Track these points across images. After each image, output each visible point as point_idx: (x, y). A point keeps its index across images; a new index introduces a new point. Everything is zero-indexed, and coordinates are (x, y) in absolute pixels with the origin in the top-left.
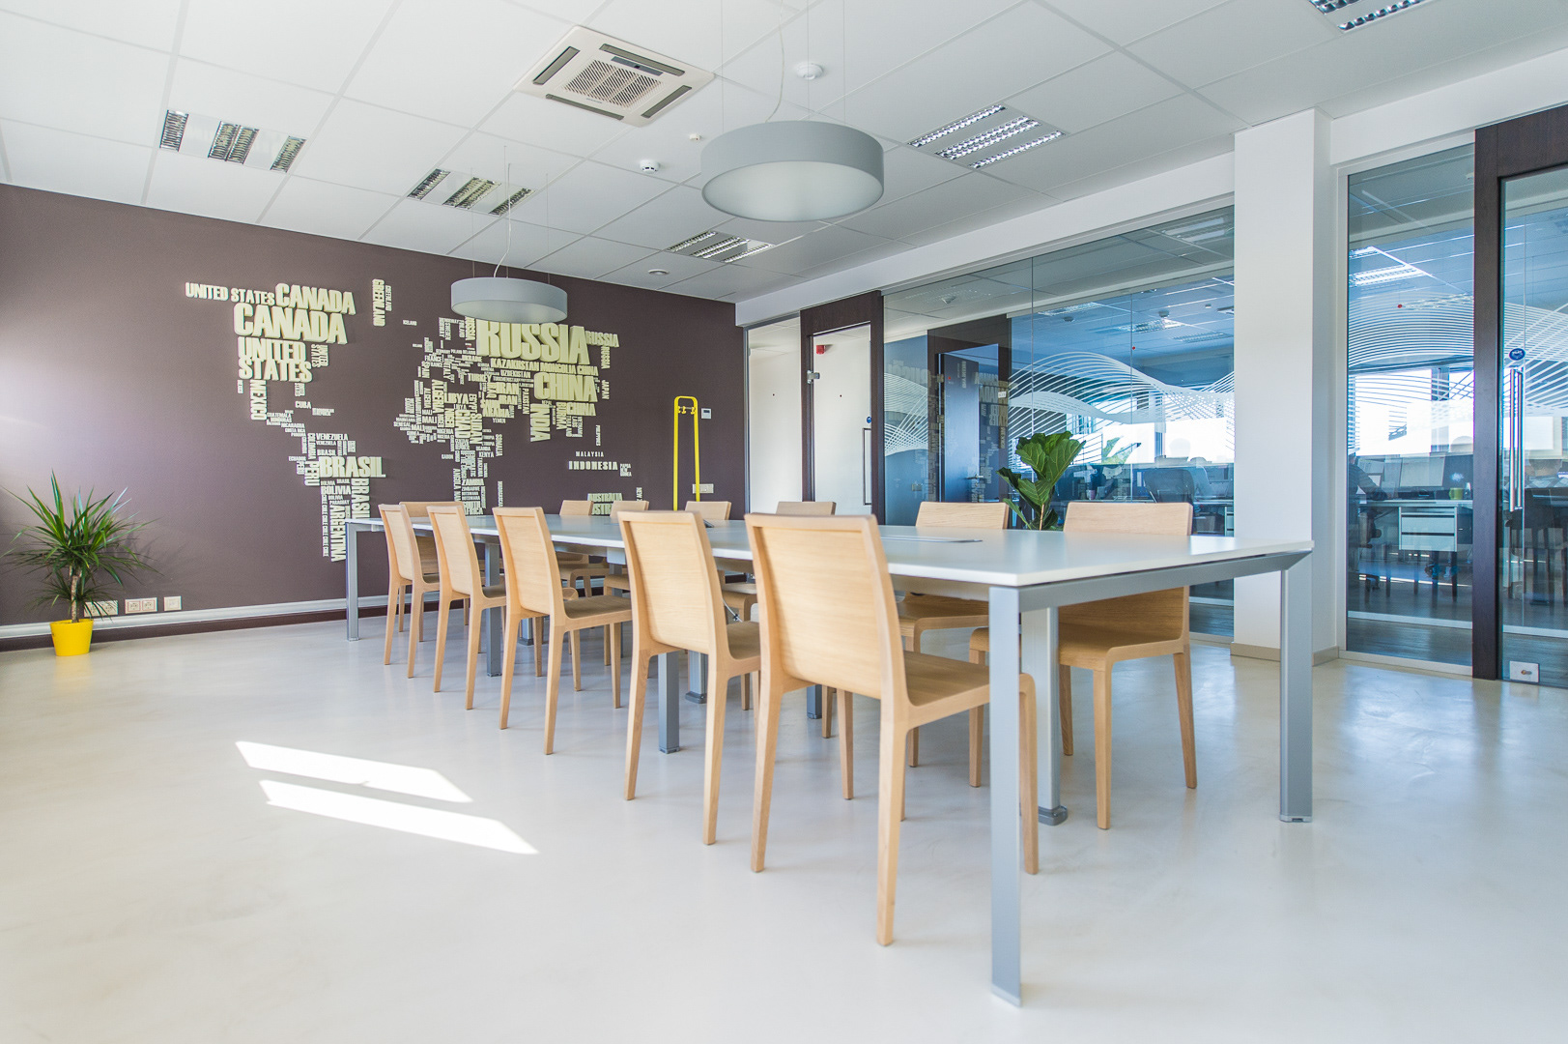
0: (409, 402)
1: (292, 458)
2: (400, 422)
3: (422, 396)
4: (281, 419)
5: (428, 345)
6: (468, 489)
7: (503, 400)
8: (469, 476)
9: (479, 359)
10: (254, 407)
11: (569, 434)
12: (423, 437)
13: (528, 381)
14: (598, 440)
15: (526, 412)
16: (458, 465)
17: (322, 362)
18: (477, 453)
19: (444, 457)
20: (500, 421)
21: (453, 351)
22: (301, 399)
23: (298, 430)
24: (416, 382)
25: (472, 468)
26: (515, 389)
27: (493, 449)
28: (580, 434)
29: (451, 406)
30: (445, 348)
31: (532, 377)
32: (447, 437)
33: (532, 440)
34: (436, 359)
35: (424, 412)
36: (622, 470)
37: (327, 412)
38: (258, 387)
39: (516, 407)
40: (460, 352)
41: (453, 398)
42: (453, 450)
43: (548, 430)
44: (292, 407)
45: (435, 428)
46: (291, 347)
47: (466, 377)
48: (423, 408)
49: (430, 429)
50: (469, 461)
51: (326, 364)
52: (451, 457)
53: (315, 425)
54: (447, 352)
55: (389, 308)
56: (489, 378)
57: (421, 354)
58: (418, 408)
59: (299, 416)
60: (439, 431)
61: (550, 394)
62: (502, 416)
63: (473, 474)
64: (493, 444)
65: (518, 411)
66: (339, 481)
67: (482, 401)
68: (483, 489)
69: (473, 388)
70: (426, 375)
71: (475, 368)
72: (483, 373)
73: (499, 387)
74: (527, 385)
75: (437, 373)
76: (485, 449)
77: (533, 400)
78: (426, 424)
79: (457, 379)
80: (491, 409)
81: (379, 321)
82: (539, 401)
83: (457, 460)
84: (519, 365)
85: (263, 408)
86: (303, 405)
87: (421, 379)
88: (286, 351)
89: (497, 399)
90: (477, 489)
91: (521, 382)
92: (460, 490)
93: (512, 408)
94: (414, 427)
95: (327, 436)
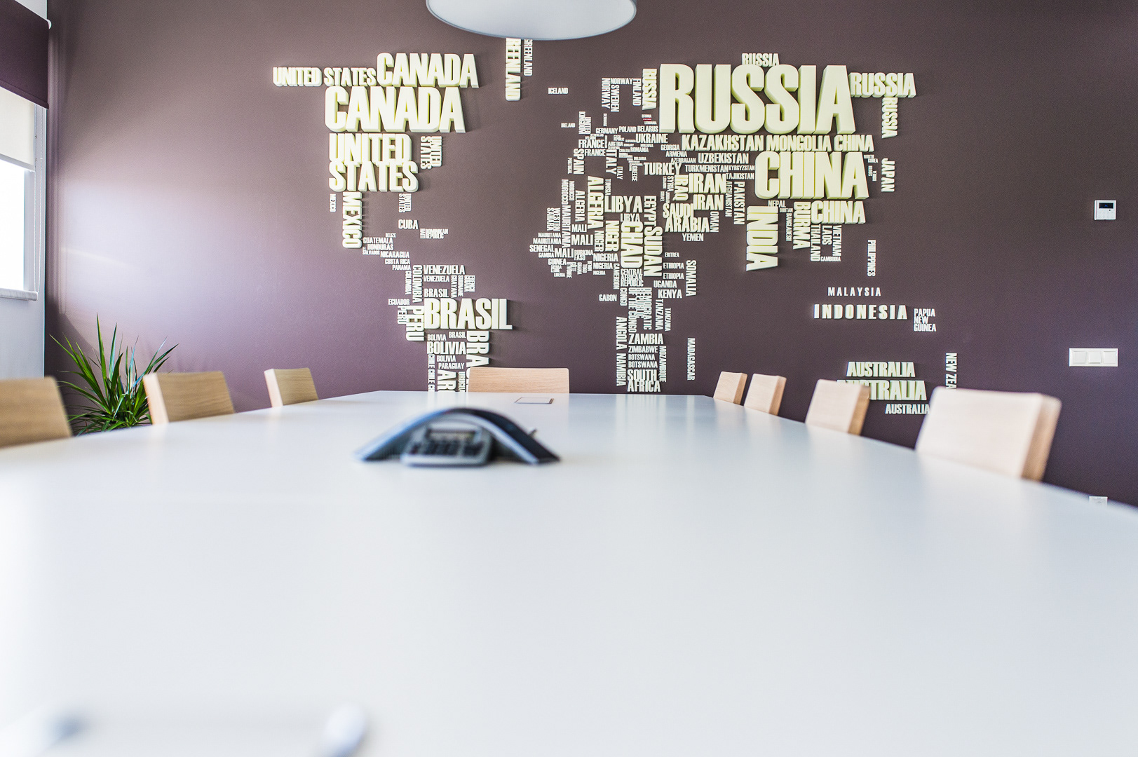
0: (552, 214)
1: (393, 302)
2: (539, 246)
3: (572, 203)
4: (380, 247)
5: (584, 121)
6: (638, 349)
7: (698, 203)
8: (640, 329)
9: (663, 139)
10: (347, 230)
11: (815, 256)
12: (571, 267)
13: (745, 168)
14: (872, 267)
15: (738, 222)
16: (625, 311)
17: (432, 160)
18: (655, 291)
19: (604, 298)
20: (694, 238)
21: (623, 129)
22: (406, 216)
23: (400, 260)
24: (565, 182)
25: (646, 315)
26: (722, 183)
27: (681, 284)
28: (836, 257)
29: (615, 216)
30: (608, 127)
31: (752, 162)
32: (608, 266)
33: (749, 267)
34: (595, 144)
35: (575, 228)
36: (916, 320)
37: (436, 233)
38: (352, 202)
39: (722, 213)
40: (633, 129)
41: (618, 203)
42: (616, 287)
43: (775, 250)
44: (393, 228)
45: (589, 252)
46: (393, 142)
47: (641, 169)
48: (573, 222)
49: (582, 254)
50: (642, 305)
51: (438, 164)
52: (613, 298)
53: (422, 252)
54: (613, 131)
55: (528, 72)
56: (678, 168)
57: (573, 138)
58: (567, 222)
59: (406, 241)
60: (597, 257)
61: (780, 188)
62: (696, 230)
63: (647, 326)
64: (681, 276)
65: (725, 222)
66: (452, 335)
67: (665, 206)
68: (663, 350)
69: (652, 185)
70: (579, 170)
71: (656, 154)
72: (668, 160)
73: (694, 182)
74: (742, 176)
75: (595, 165)
76: (669, 284)
77: (752, 199)
78: (577, 247)
79: (627, 173)
80: (681, 218)
81: (512, 92)
82: (764, 202)
83: (623, 303)
84: (730, 142)
85: (356, 231)
86: (409, 224)
87: (571, 177)
88: (387, 148)
89: (690, 200)
90: (653, 349)
91: (733, 172)
92: (625, 351)
93: (715, 217)
94: (558, 252)
95: (437, 270)
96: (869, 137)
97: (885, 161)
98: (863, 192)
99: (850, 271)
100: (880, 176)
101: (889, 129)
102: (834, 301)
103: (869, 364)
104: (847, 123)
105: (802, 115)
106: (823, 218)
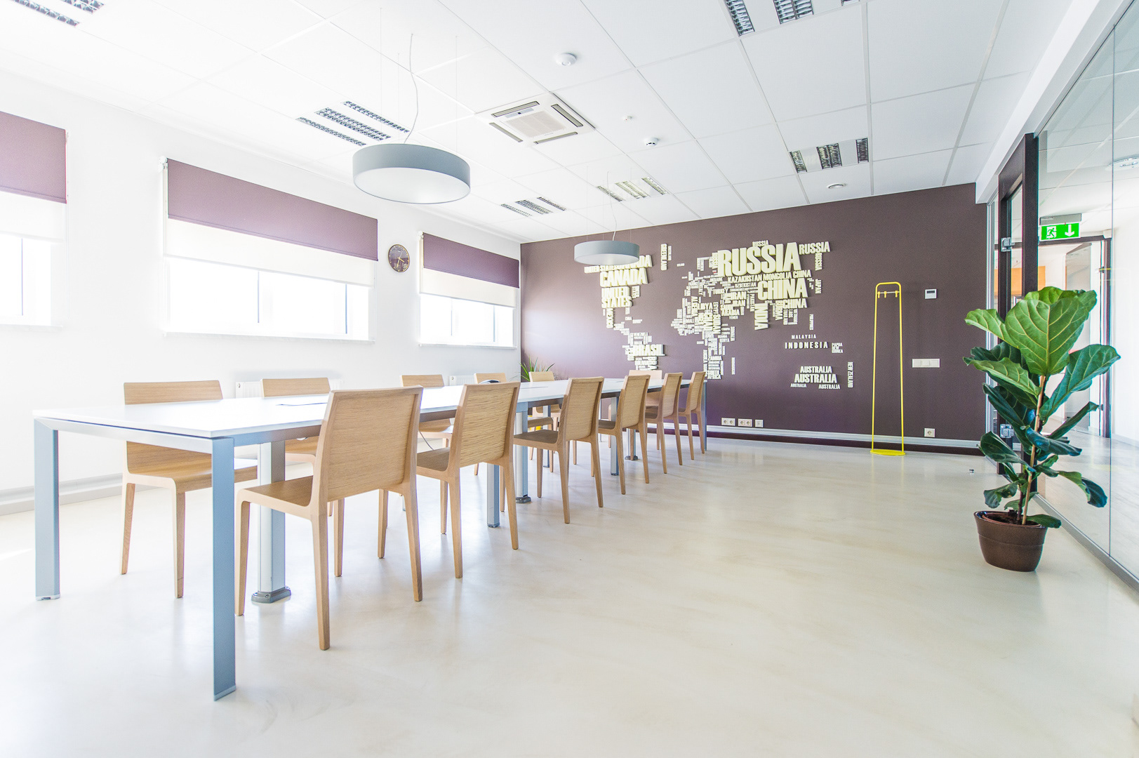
0: (679, 311)
1: (623, 347)
2: (675, 324)
3: (686, 307)
4: (620, 327)
5: (691, 276)
6: (712, 362)
7: (735, 304)
8: (713, 355)
9: (721, 279)
10: (608, 321)
11: (785, 322)
12: (686, 331)
13: (755, 288)
14: (811, 327)
15: (752, 310)
16: (707, 348)
17: (636, 294)
18: (718, 339)
19: (698, 343)
20: (734, 318)
21: (705, 277)
22: (628, 315)
23: (626, 332)
24: (683, 299)
25: (715, 349)
26: (744, 295)
27: (729, 336)
28: (795, 322)
29: (703, 311)
30: (700, 276)
31: (757, 286)
32: (700, 331)
33: (756, 328)
34: (695, 284)
35: (688, 317)
36: (833, 348)
37: (638, 321)
38: (610, 312)
39: (745, 307)
40: (709, 277)
41: (703, 306)
42: (703, 338)
43: (767, 321)
44: (624, 320)
45: (693, 326)
46: (622, 290)
47: (712, 292)
48: (687, 314)
49: (690, 326)
50: (713, 345)
51: (638, 296)
52: (702, 343)
53: (634, 328)
54: (701, 278)
55: (670, 259)
56: (727, 291)
57: (687, 281)
58: (684, 314)
59: (628, 325)
60: (696, 327)
61: (768, 295)
62: (734, 315)
63: (716, 353)
64: (729, 333)
65: (747, 310)
66: (644, 358)
67: (721, 306)
68: (722, 362)
69: (717, 298)
70: (689, 294)
71: (718, 286)
72: (723, 287)
73: (733, 296)
74: (754, 292)
75: (694, 292)
76: (724, 336)
77: (757, 301)
78: (688, 324)
79: (707, 294)
80: (728, 310)
81: (664, 267)
82: (763, 302)
83: (706, 345)
84: (748, 278)
85: (611, 322)
86: (629, 319)
87: (686, 297)
88: (620, 291)
89: (732, 303)
90: (718, 362)
91: (749, 290)
92: (707, 363)
93: (742, 309)
94: (681, 326)
95: (638, 334)
96: (809, 271)
97: (817, 280)
98: (805, 295)
99: (802, 328)
100: (815, 287)
101: (818, 267)
102: (793, 341)
103: (810, 367)
104: (797, 266)
105: (777, 265)
106: (788, 307)
